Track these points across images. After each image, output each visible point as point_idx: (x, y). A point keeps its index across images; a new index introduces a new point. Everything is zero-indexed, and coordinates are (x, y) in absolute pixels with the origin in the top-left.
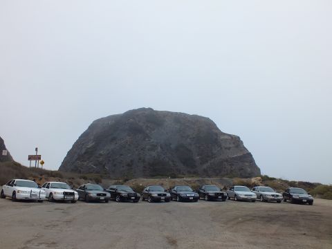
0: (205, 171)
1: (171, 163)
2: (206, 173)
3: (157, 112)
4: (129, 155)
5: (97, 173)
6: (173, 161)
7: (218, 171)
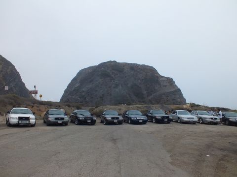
0: (150, 101)
1: (128, 96)
2: (151, 102)
3: (119, 63)
4: (101, 91)
5: (81, 103)
6: (129, 95)
7: (158, 101)
